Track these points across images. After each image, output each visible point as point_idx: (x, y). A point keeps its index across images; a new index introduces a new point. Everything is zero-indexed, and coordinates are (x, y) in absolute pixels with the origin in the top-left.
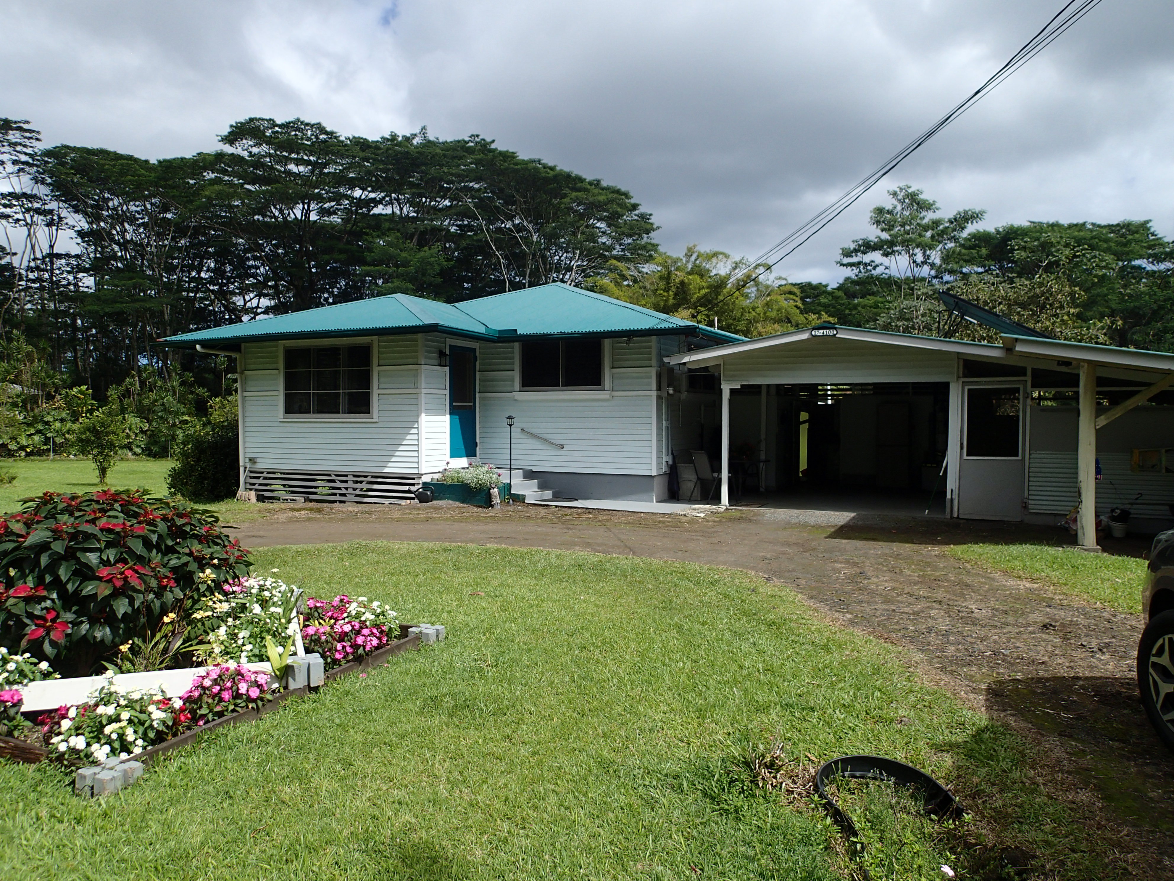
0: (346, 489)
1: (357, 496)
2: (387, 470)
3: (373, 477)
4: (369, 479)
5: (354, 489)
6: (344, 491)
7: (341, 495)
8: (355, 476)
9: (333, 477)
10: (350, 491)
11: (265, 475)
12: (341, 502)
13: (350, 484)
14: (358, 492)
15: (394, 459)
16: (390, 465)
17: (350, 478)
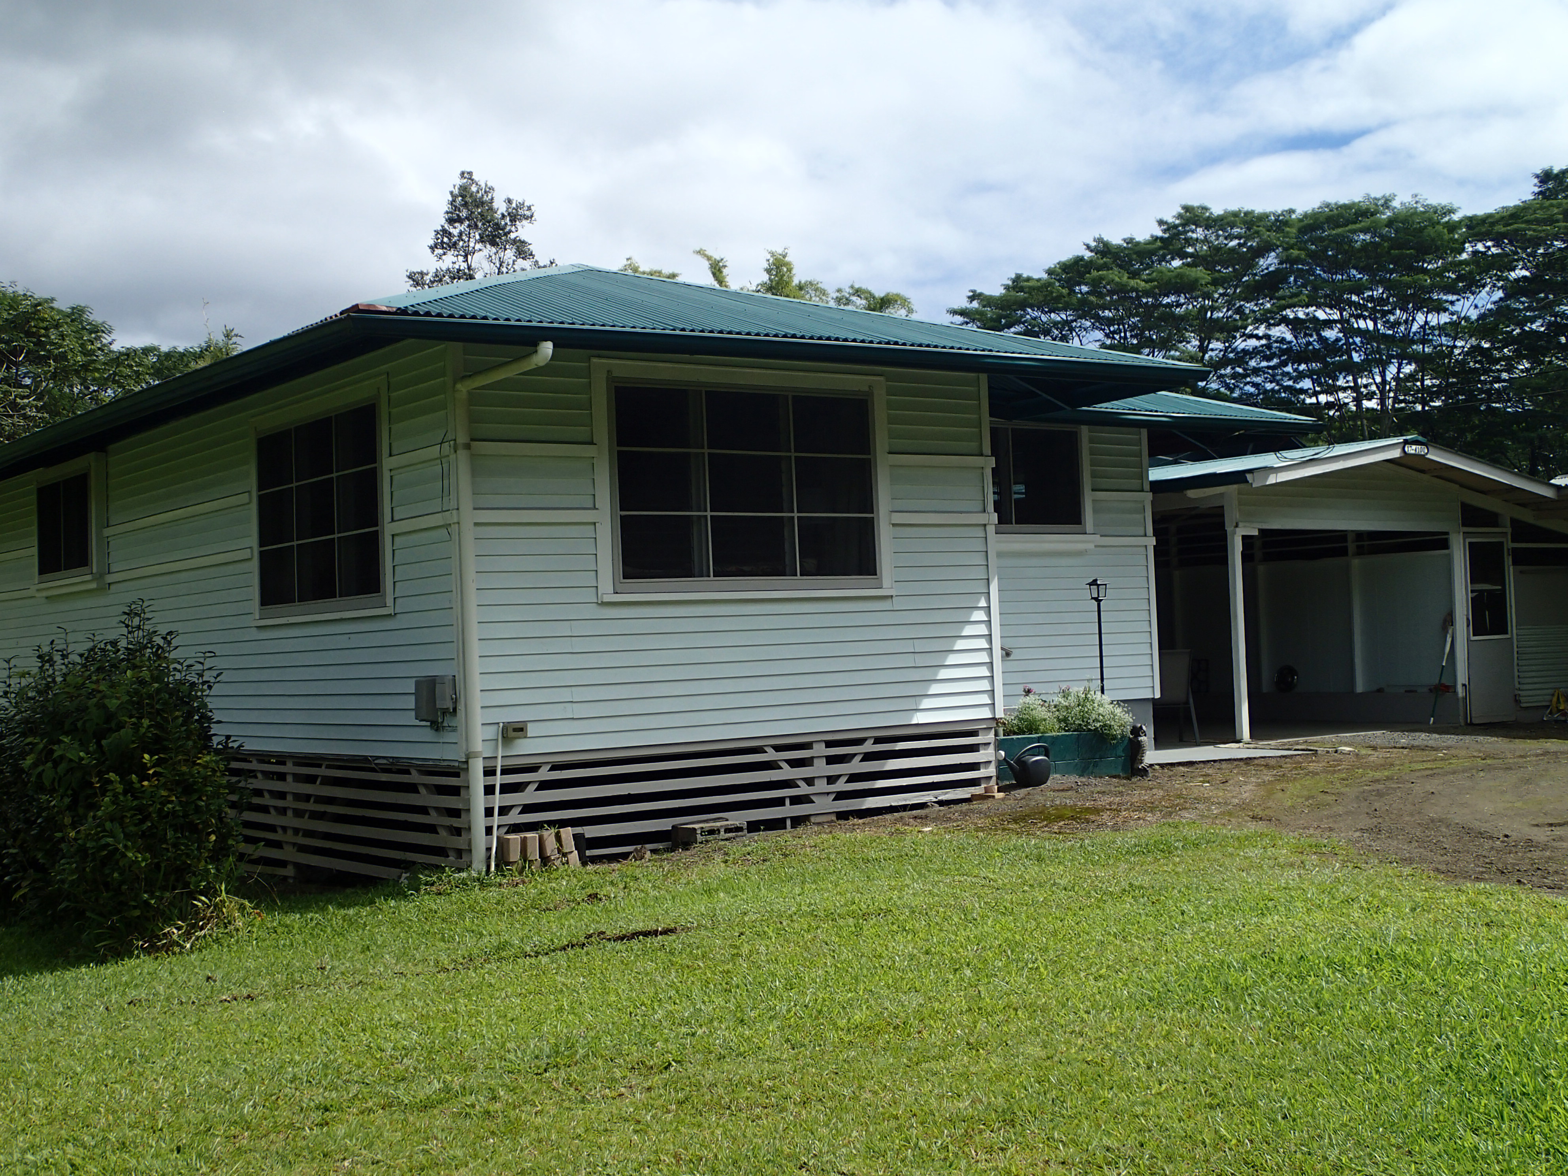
0: (810, 781)
1: (841, 796)
2: (920, 718)
3: (878, 741)
4: (869, 747)
5: (831, 780)
6: (803, 789)
7: (796, 800)
8: (829, 744)
9: (771, 755)
10: (821, 786)
11: (544, 774)
12: (797, 821)
13: (820, 768)
14: (841, 786)
15: (935, 689)
16: (926, 703)
17: (820, 750)
